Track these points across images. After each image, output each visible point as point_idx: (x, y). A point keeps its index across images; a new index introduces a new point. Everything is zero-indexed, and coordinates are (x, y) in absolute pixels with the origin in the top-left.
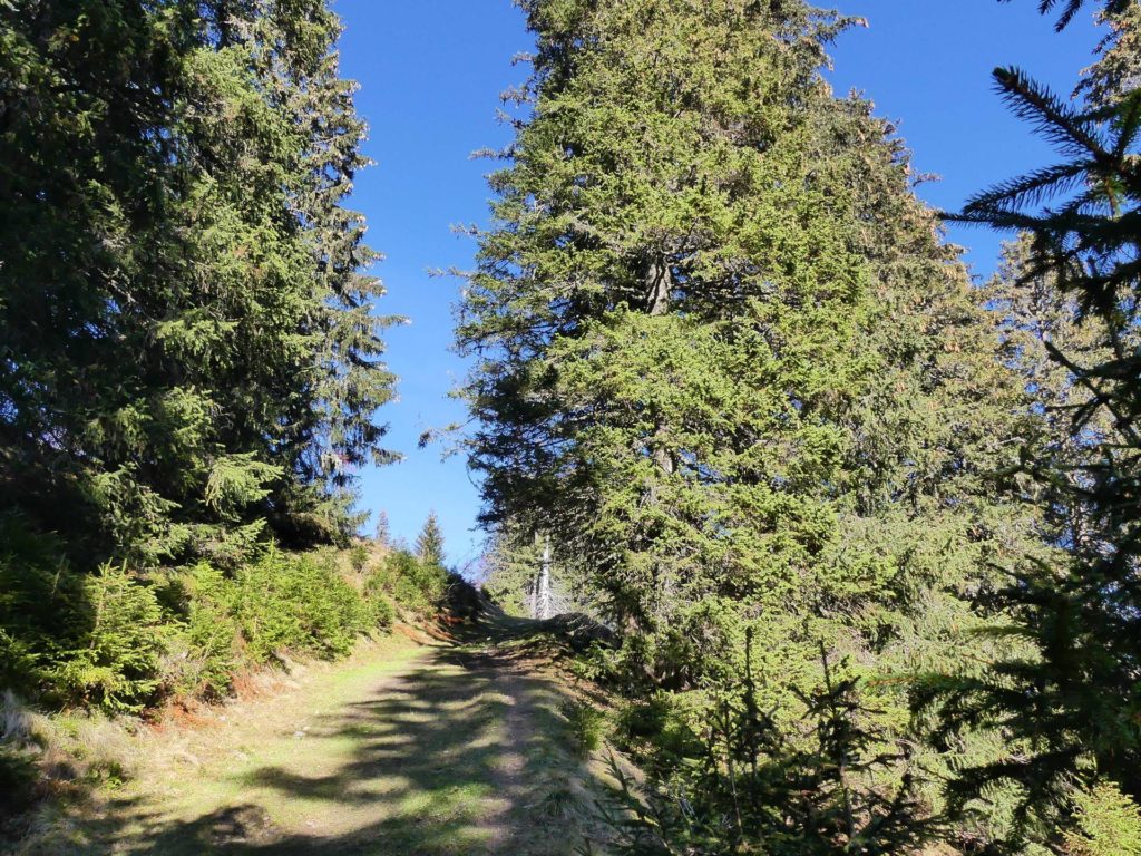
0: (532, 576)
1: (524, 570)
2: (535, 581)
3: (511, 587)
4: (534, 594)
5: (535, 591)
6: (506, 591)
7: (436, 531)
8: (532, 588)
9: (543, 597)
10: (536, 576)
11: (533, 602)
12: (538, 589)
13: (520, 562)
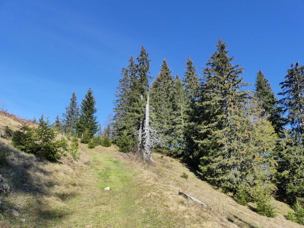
0: (139, 119)
1: (134, 116)
2: (141, 122)
3: (127, 125)
4: (140, 130)
5: (141, 128)
6: (124, 128)
7: (91, 98)
8: (139, 126)
9: (146, 131)
10: (141, 119)
11: (140, 134)
12: (143, 126)
13: (133, 112)
